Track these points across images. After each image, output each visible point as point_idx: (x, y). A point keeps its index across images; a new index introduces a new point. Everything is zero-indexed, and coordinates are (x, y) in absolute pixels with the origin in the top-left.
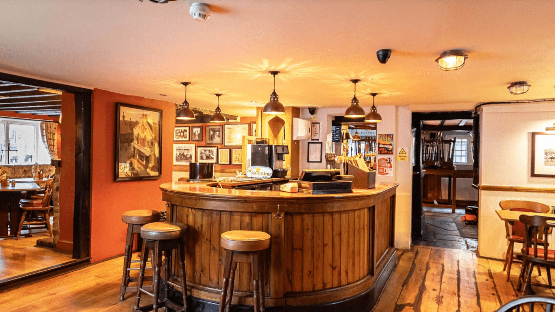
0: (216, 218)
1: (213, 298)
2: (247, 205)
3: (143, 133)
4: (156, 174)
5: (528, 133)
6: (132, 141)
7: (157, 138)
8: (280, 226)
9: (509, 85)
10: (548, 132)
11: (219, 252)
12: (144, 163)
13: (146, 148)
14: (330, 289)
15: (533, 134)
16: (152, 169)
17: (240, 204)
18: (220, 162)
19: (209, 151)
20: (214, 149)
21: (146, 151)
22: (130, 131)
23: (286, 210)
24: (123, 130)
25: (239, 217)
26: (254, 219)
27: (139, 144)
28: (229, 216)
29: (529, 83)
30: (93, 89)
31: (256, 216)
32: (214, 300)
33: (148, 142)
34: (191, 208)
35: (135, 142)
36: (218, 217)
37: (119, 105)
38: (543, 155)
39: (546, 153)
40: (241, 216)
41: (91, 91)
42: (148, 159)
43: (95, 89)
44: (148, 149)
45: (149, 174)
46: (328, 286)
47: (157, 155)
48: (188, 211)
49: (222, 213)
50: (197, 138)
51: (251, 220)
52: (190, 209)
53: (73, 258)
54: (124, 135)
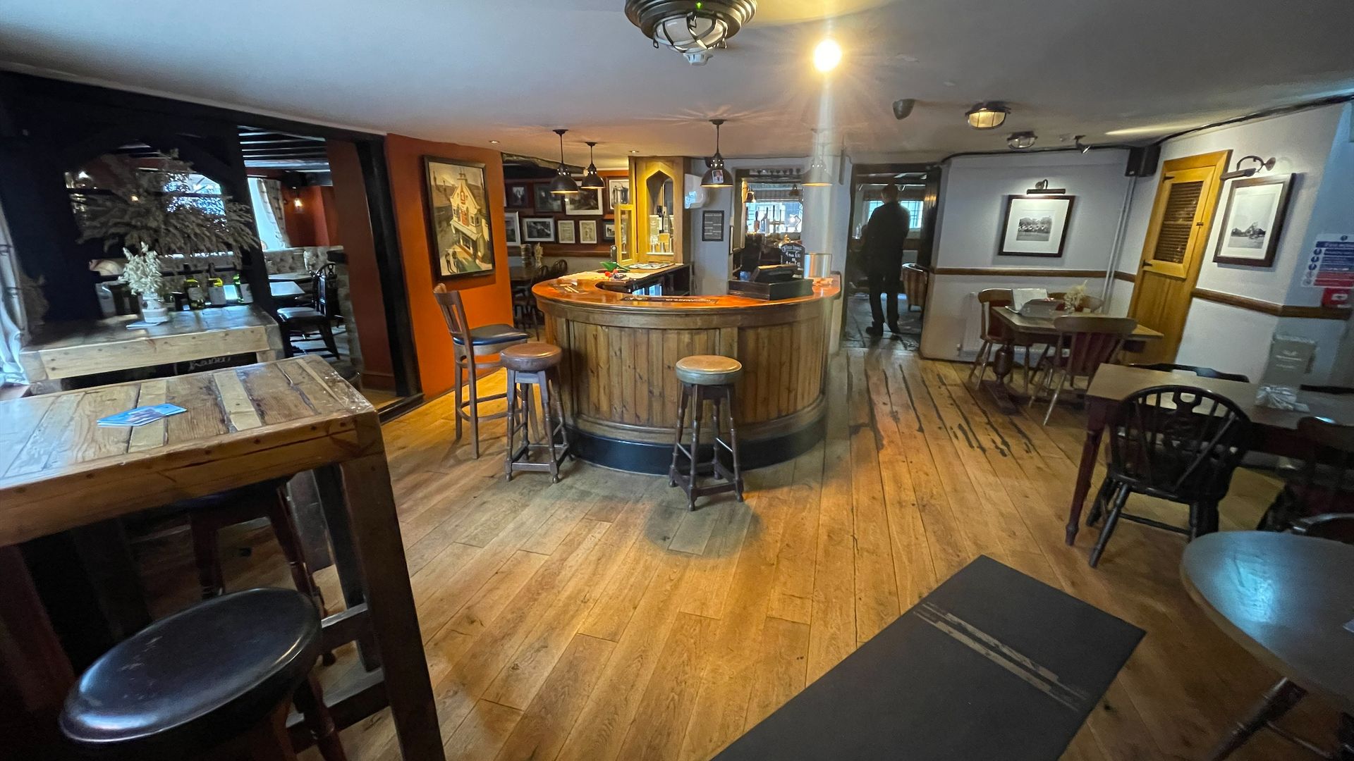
0: (642, 337)
1: (645, 438)
2: (688, 319)
3: (464, 203)
4: (489, 266)
5: (1004, 196)
6: (449, 218)
7: (484, 211)
8: (731, 346)
9: (1009, 136)
10: (1030, 195)
11: (649, 383)
12: (471, 251)
13: (470, 227)
14: (786, 416)
15: (1011, 198)
16: (483, 260)
17: (679, 320)
18: (563, 240)
19: (543, 224)
20: (550, 221)
21: (471, 231)
22: (445, 203)
23: (739, 324)
24: (438, 201)
25: (676, 336)
26: (697, 338)
27: (461, 223)
28: (661, 336)
29: (1036, 134)
30: (383, 133)
31: (698, 333)
32: (645, 440)
33: (472, 218)
34: (602, 326)
35: (455, 219)
36: (646, 336)
37: (426, 160)
38: (1017, 227)
39: (1021, 224)
40: (679, 334)
41: (382, 137)
42: (475, 244)
43: (388, 134)
44: (474, 230)
45: (479, 268)
46: (784, 414)
47: (487, 237)
48: (596, 330)
49: (651, 331)
50: (519, 203)
51: (692, 339)
52: (599, 327)
53: (398, 395)
54: (440, 209)
